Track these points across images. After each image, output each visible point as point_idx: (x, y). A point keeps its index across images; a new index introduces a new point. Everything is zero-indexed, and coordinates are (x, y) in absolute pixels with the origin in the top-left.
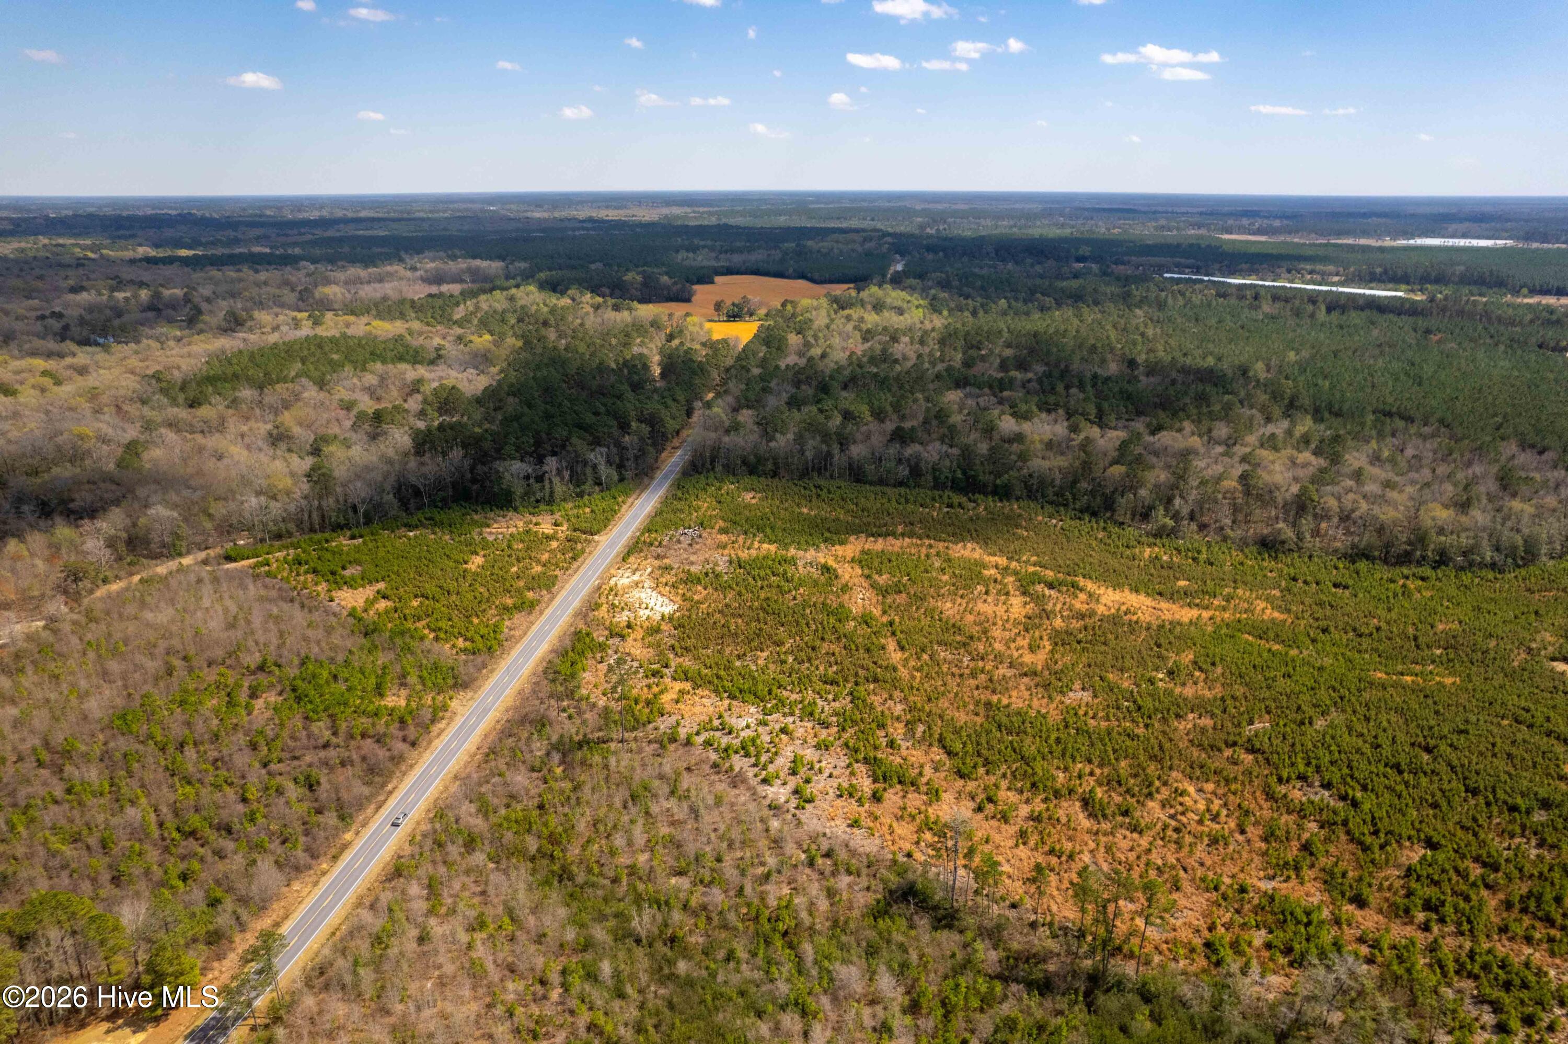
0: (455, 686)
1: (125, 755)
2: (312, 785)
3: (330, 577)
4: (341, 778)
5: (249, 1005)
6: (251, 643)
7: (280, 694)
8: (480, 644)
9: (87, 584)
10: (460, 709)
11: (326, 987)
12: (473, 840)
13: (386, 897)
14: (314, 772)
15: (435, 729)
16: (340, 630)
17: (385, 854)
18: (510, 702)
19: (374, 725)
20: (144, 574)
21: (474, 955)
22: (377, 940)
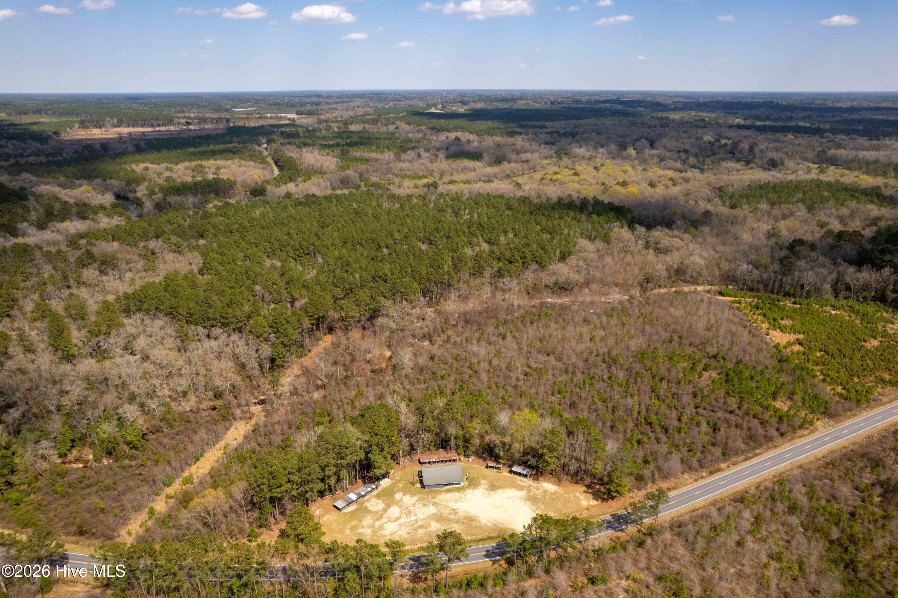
0: (824, 413)
1: (637, 373)
2: (715, 429)
3: (772, 322)
4: (732, 433)
5: (641, 519)
6: (714, 342)
7: (719, 374)
8: (853, 395)
9: (651, 285)
10: (821, 429)
11: (679, 535)
12: (795, 508)
13: (729, 509)
14: (720, 423)
15: (799, 433)
16: (765, 353)
17: (739, 486)
18: (859, 440)
19: (763, 413)
20: (677, 289)
21: (766, 572)
22: (714, 528)
